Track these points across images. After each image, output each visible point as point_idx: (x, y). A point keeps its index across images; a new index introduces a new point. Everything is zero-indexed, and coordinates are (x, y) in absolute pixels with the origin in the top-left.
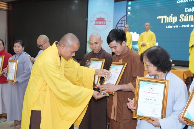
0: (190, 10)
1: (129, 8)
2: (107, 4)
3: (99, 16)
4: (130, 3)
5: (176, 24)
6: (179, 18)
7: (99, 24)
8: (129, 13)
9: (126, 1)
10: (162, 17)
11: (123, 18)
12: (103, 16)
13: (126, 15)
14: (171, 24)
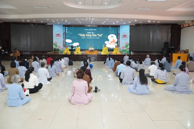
0: (89, 33)
1: (67, 30)
2: (60, 28)
3: (57, 33)
4: (67, 28)
5: (85, 37)
6: (86, 35)
7: (58, 36)
8: (67, 32)
9: (65, 27)
10: (80, 34)
11: (64, 33)
12: (59, 33)
13: (65, 32)
14: (83, 37)
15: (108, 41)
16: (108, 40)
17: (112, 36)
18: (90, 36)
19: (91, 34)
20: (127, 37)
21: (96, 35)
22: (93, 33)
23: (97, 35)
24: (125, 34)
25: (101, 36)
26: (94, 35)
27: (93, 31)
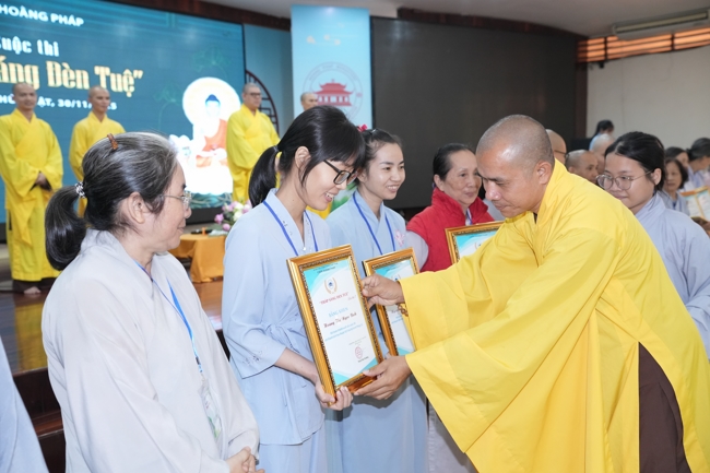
15: (184, 138)
16: (186, 129)
17: (212, 98)
18: (28, 76)
19: (39, 60)
20: (352, 101)
21: (81, 80)
22: (50, 49)
23: (94, 80)
24: (340, 79)
25: (124, 83)
26: (60, 76)
27: (53, 32)
